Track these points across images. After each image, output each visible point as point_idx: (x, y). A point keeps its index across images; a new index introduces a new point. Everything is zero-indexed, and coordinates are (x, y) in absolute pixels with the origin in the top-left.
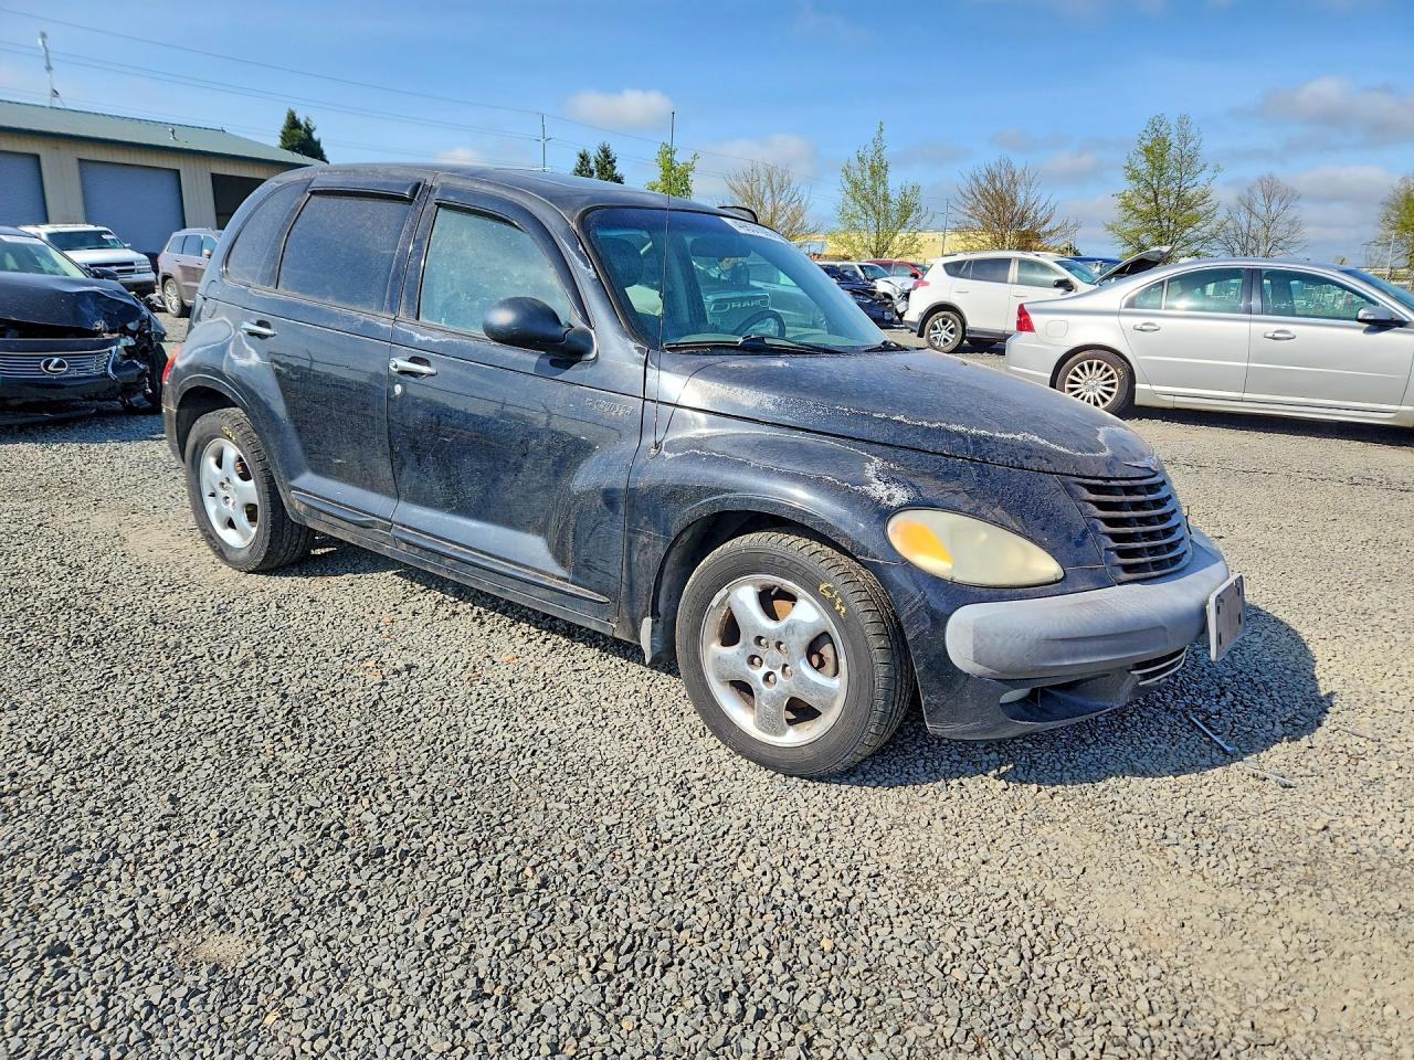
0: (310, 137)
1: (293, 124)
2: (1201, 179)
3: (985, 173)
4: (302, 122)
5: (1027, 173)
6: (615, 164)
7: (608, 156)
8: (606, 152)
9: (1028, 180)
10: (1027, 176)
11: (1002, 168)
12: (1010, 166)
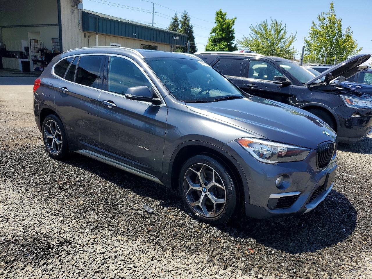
7: (186, 18)
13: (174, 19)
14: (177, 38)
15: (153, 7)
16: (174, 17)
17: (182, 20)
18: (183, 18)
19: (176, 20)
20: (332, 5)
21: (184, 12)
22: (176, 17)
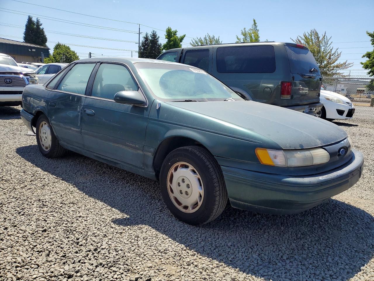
0: (39, 28)
1: (30, 20)
3: (304, 38)
4: (35, 21)
5: (325, 37)
7: (155, 38)
8: (154, 35)
9: (326, 41)
10: (325, 39)
11: (313, 36)
12: (317, 34)
15: (139, 28)
18: (151, 37)
19: (146, 38)
20: (254, 21)
21: (152, 31)
22: (146, 35)
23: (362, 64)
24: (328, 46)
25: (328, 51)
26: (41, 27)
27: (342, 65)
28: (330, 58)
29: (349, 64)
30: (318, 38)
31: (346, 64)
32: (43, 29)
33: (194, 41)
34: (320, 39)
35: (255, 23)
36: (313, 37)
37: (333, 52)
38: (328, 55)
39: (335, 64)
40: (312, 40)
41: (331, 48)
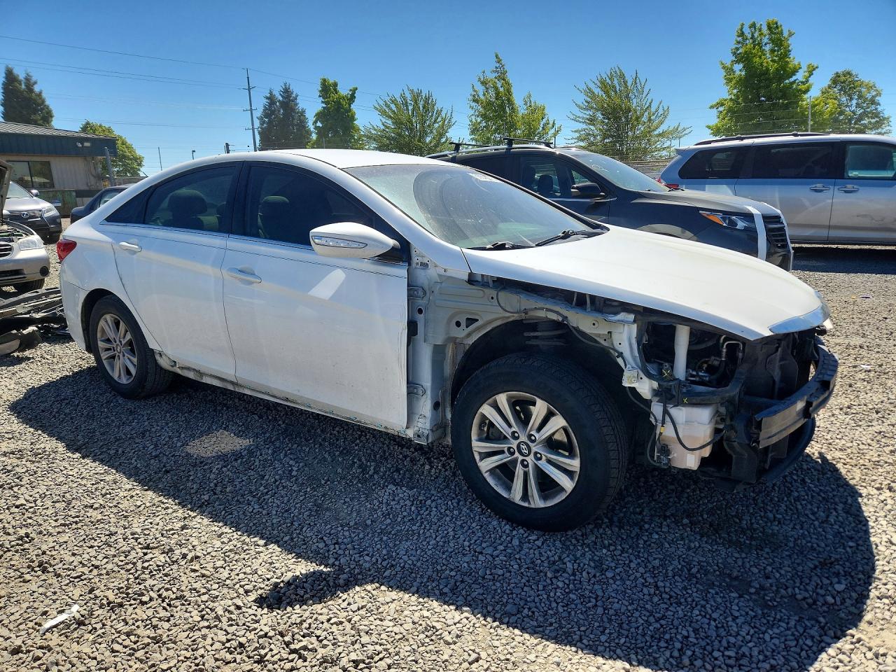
0: (33, 91)
1: (10, 77)
2: (800, 76)
3: (599, 84)
4: (22, 76)
5: (638, 81)
6: (298, 101)
7: (289, 96)
8: (287, 92)
9: (639, 87)
10: (638, 84)
11: (615, 79)
12: (622, 76)
13: (267, 98)
14: (87, 144)
15: (248, 78)
16: (268, 95)
17: (281, 99)
18: (282, 97)
19: (271, 99)
20: (497, 55)
21: (282, 84)
22: (271, 93)
23: (709, 127)
24: (644, 96)
25: (646, 107)
26: (37, 89)
27: (672, 132)
28: (650, 120)
29: (684, 129)
30: (625, 83)
31: (679, 129)
32: (41, 93)
33: (382, 103)
34: (629, 84)
35: (499, 61)
36: (616, 82)
37: (653, 109)
38: (646, 114)
39: (660, 130)
40: (614, 87)
41: (649, 101)
